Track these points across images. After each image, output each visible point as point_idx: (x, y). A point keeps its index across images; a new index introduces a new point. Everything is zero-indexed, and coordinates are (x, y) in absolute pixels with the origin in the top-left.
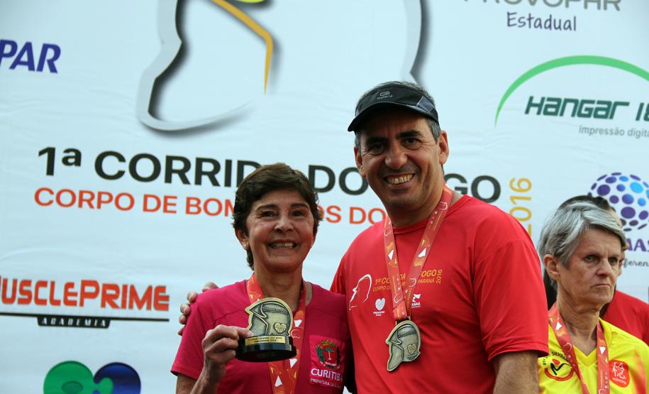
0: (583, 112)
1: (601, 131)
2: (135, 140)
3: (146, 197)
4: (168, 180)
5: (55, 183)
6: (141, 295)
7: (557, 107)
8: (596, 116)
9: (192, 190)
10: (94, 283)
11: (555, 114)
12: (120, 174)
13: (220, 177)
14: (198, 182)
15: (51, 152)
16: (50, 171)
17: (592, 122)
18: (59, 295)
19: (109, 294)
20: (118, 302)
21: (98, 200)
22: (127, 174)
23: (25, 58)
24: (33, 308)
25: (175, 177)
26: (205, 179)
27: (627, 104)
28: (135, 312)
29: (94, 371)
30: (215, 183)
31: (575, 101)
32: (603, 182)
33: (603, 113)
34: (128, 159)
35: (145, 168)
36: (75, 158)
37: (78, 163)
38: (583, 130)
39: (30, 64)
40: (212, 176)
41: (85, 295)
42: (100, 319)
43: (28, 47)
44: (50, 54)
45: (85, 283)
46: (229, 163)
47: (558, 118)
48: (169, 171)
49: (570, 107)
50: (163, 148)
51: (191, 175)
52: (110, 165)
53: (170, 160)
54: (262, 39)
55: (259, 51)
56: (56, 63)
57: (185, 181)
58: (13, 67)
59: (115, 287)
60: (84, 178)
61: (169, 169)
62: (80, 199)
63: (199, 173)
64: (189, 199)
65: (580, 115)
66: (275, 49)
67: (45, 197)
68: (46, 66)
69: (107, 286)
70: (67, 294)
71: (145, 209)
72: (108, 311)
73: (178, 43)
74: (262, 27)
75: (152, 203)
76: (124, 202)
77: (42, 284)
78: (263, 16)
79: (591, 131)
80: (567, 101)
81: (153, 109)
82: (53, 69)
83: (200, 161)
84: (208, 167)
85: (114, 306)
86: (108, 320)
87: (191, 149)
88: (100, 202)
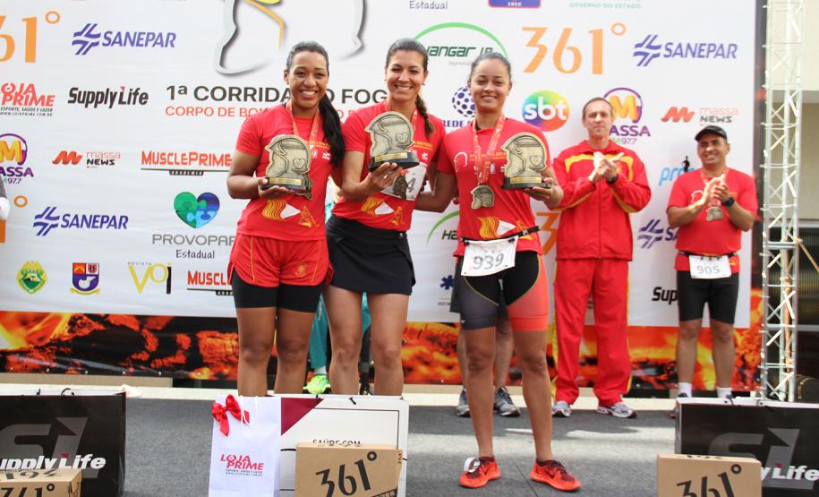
0: (451, 53)
1: (460, 63)
2: (214, 79)
3: (219, 109)
4: (230, 99)
5: (175, 103)
6: (218, 159)
7: (437, 51)
8: (458, 56)
9: (243, 104)
10: (195, 153)
11: (435, 55)
12: (206, 98)
13: (257, 97)
14: (245, 100)
15: (172, 88)
16: (172, 98)
17: (456, 59)
18: (179, 160)
19: (203, 159)
20: (207, 162)
21: (195, 111)
22: (210, 98)
23: (159, 41)
24: (167, 166)
25: (234, 98)
26: (249, 98)
27: (474, 48)
28: (216, 167)
29: (197, 197)
30: (254, 100)
31: (447, 48)
32: (461, 91)
33: (461, 54)
34: (210, 90)
35: (219, 94)
36: (184, 90)
37: (186, 93)
38: (451, 63)
39: (161, 43)
40: (252, 96)
41: (191, 160)
42: (199, 171)
43: (160, 35)
44: (171, 38)
45: (191, 154)
46: (261, 89)
47: (437, 57)
48: (231, 95)
49: (444, 51)
50: (227, 83)
51: (242, 96)
52: (201, 93)
53: (231, 89)
54: (277, 22)
55: (277, 29)
56: (174, 42)
57: (239, 100)
58: (154, 46)
59: (206, 155)
60: (188, 100)
61: (230, 94)
62: (187, 111)
63: (246, 95)
64: (241, 109)
65: (449, 55)
66: (284, 27)
67: (170, 111)
68: (169, 45)
69: (201, 155)
70: (182, 159)
71: (219, 115)
72: (202, 167)
73: (234, 27)
74: (277, 16)
75: (222, 112)
76: (209, 112)
77: (171, 154)
78: (278, 10)
79: (454, 64)
80: (442, 48)
81: (222, 64)
82: (173, 46)
83: (246, 89)
84: (250, 92)
85: (205, 164)
86: (203, 171)
87: (241, 83)
88: (197, 112)
